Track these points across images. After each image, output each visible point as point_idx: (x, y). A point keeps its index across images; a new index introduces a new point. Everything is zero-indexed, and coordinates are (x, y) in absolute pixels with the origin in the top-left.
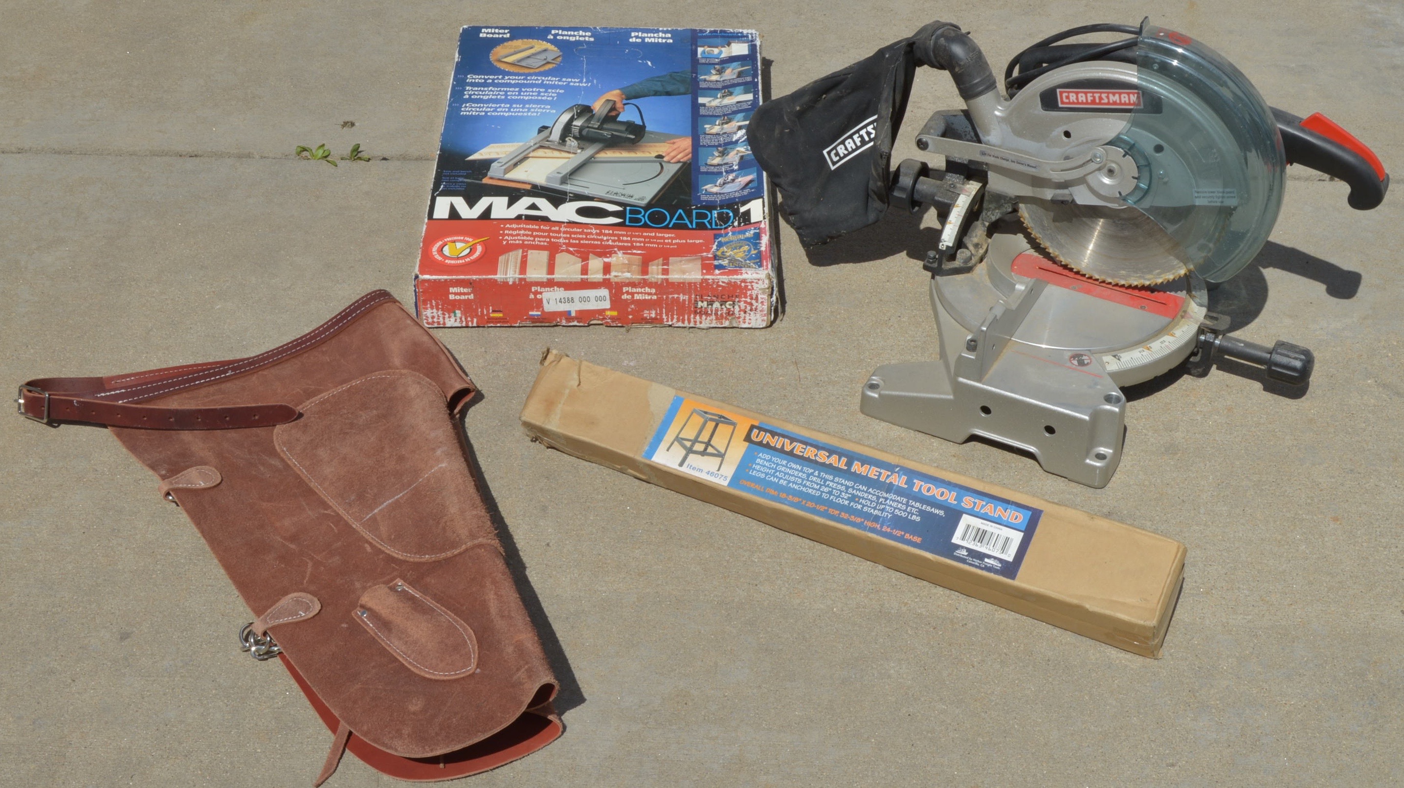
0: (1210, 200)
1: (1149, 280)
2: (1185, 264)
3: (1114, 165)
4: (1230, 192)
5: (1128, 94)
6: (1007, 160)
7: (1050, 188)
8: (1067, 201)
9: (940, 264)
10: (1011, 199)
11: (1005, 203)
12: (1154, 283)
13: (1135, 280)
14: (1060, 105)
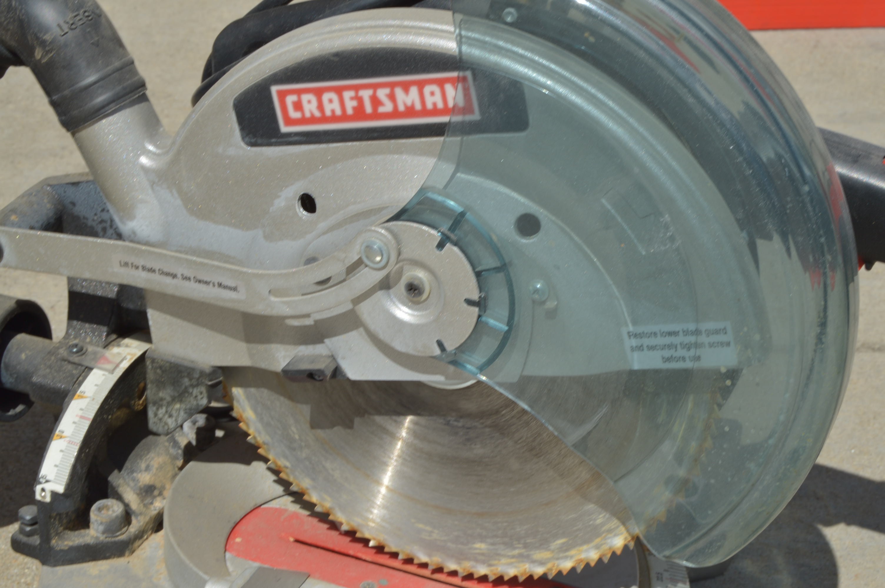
0: (667, 353)
1: (542, 563)
2: (624, 523)
3: (421, 275)
4: (717, 332)
5: (441, 83)
6: (174, 276)
7: (282, 341)
8: (321, 372)
9: (46, 539)
10: (202, 374)
11: (193, 386)
12: (554, 572)
13: (510, 564)
14: (284, 129)
